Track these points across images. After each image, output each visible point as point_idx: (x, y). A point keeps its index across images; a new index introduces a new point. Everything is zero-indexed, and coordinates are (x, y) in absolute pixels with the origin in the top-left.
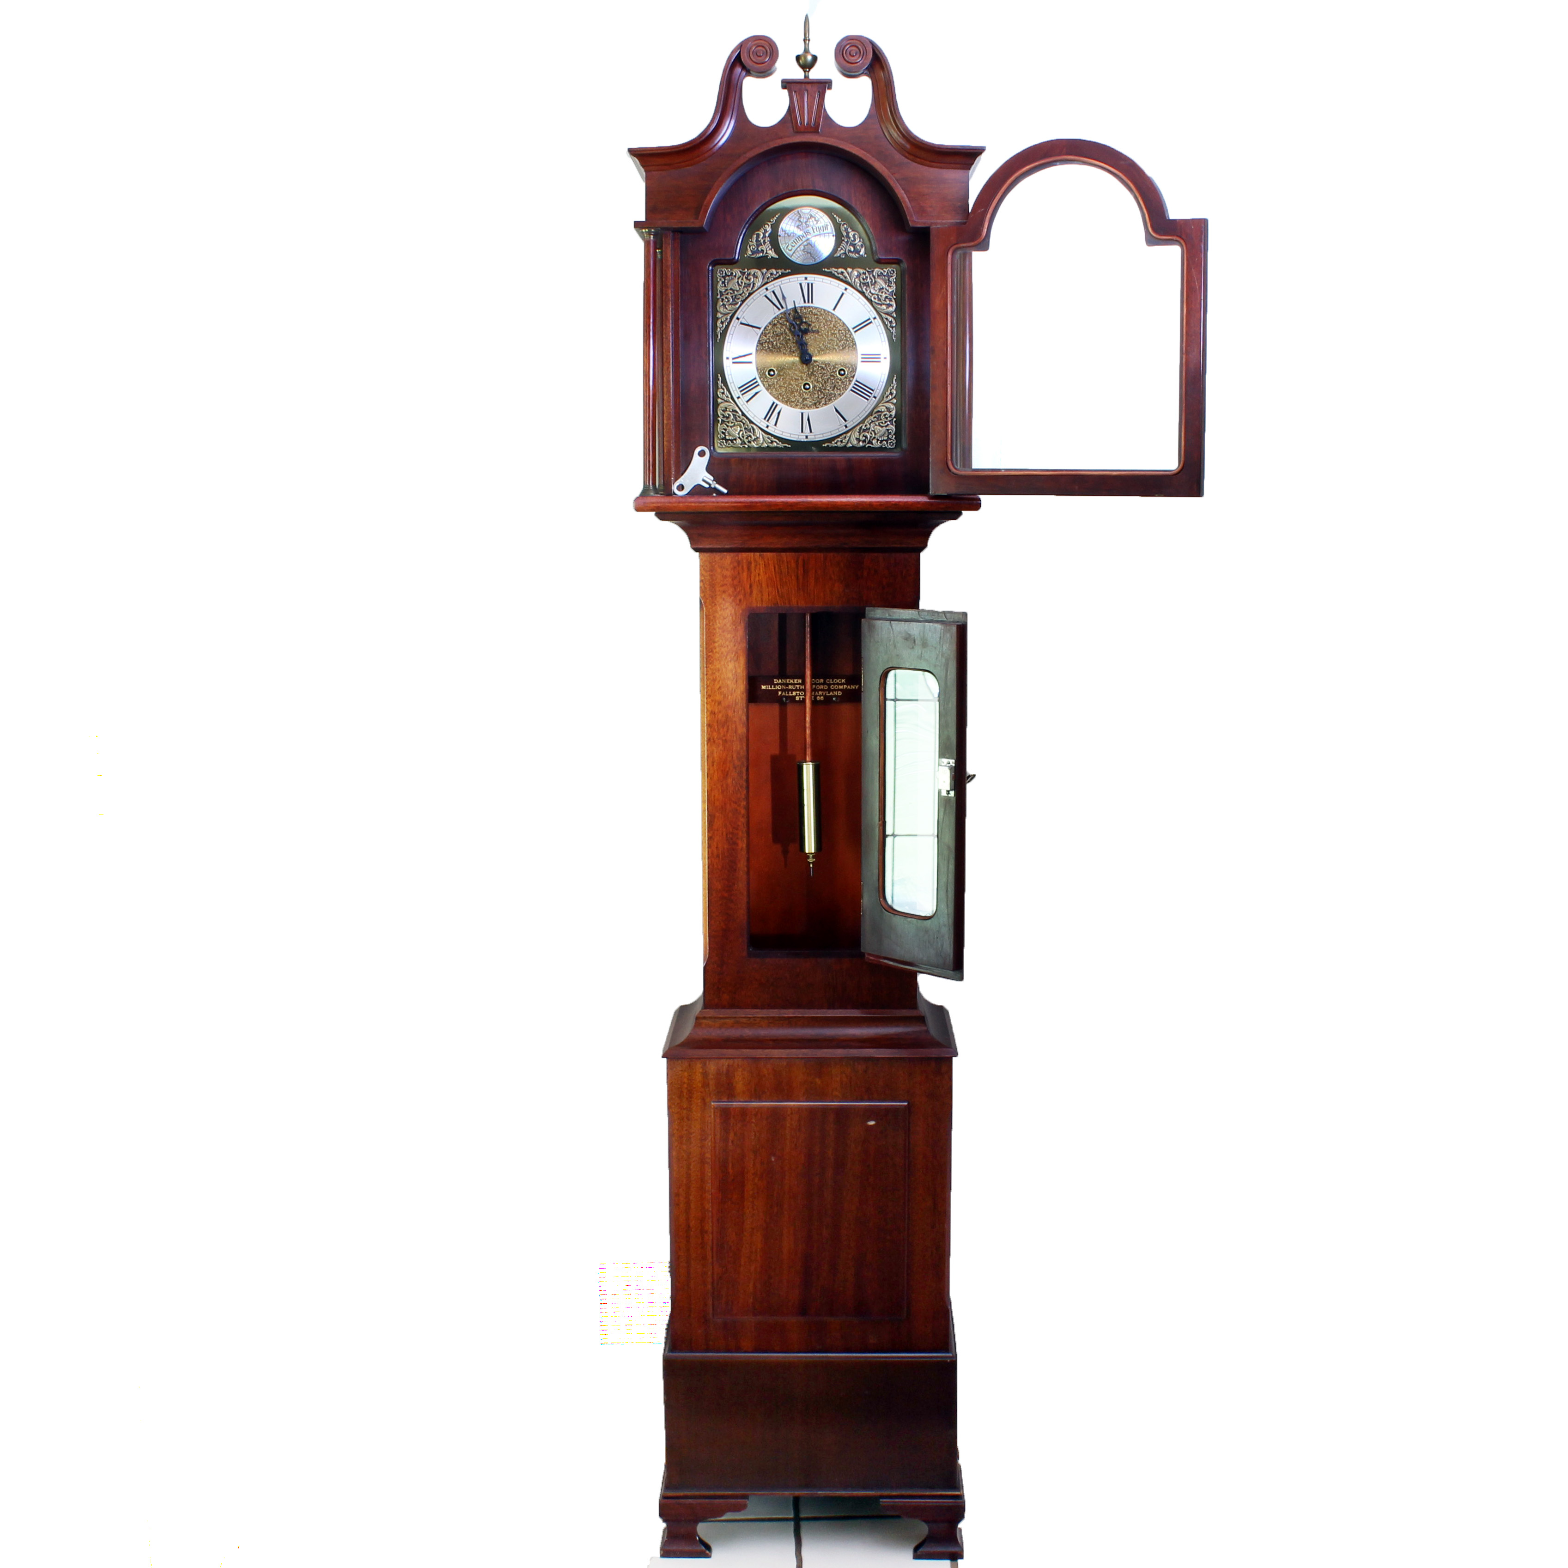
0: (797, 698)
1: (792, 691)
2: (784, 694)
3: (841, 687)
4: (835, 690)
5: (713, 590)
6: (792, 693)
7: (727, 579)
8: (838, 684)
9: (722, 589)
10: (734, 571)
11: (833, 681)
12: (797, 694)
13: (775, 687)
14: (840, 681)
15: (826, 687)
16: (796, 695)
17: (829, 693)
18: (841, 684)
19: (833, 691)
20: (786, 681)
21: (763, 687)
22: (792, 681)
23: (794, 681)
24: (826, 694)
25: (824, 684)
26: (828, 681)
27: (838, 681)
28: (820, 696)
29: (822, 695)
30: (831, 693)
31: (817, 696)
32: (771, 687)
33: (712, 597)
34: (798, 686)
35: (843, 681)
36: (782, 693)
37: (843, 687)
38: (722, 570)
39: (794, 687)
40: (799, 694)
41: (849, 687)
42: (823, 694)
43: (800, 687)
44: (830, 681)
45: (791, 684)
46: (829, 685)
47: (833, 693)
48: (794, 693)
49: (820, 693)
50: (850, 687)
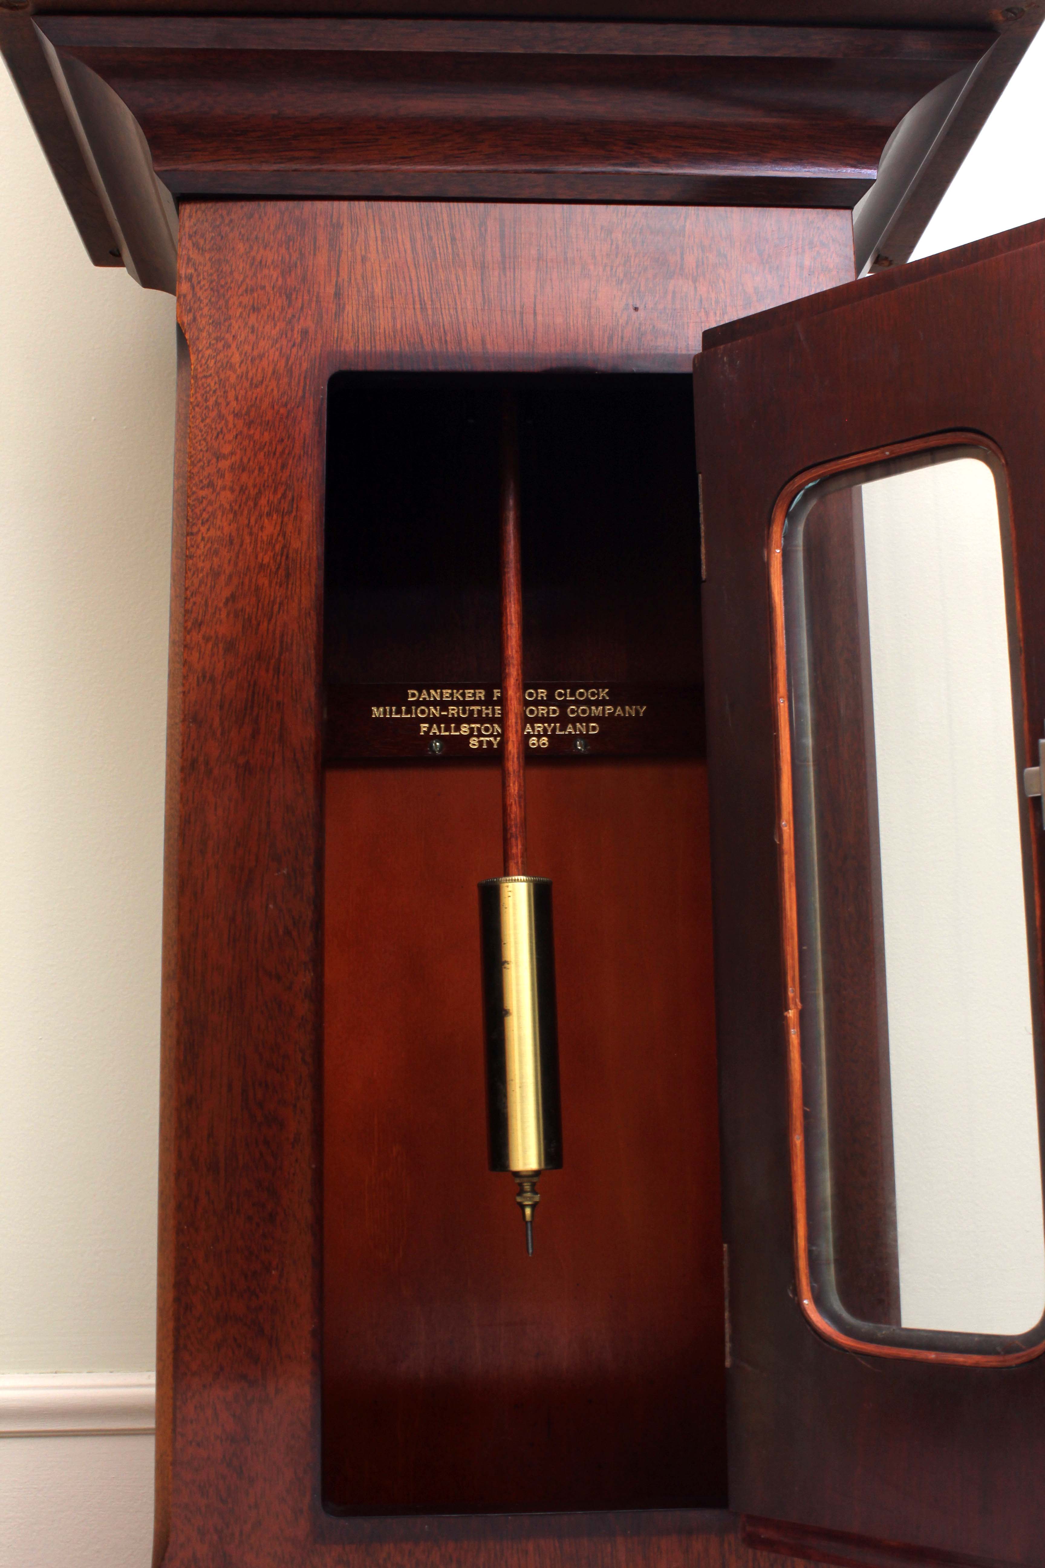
0: (474, 743)
1: (459, 721)
2: (435, 730)
3: (597, 711)
4: (579, 719)
5: (222, 302)
6: (458, 729)
7: (266, 271)
8: (588, 702)
9: (245, 300)
10: (288, 249)
11: (572, 694)
12: (472, 729)
13: (408, 711)
14: (593, 694)
15: (554, 712)
16: (471, 735)
17: (563, 728)
18: (597, 703)
19: (574, 721)
20: (442, 694)
21: (377, 712)
22: (457, 695)
23: (463, 695)
24: (554, 730)
25: (549, 701)
26: (560, 695)
27: (588, 694)
28: (539, 736)
29: (545, 735)
30: (570, 729)
31: (529, 736)
32: (399, 711)
33: (217, 324)
34: (475, 708)
35: (603, 694)
36: (430, 729)
37: (604, 710)
38: (251, 248)
39: (464, 713)
40: (479, 729)
41: (619, 711)
42: (545, 730)
43: (480, 712)
44: (565, 694)
45: (457, 703)
46: (563, 706)
47: (575, 728)
48: (465, 729)
49: (539, 727)
50: (624, 710)
